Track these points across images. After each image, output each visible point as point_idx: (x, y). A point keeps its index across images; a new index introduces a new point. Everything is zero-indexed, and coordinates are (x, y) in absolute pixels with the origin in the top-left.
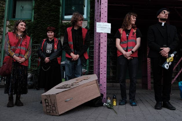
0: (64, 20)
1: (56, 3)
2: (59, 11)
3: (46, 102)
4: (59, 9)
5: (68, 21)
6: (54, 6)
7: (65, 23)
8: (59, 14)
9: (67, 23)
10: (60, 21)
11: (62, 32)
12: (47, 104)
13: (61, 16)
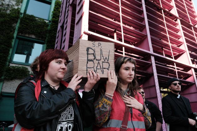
0: (13, 63)
1: (7, 44)
2: (8, 53)
3: (88, 54)
4: (9, 50)
5: (17, 65)
6: (3, 46)
7: (13, 67)
8: (8, 56)
9: (16, 66)
10: (8, 63)
11: (7, 76)
12: (91, 57)
13: (9, 58)
